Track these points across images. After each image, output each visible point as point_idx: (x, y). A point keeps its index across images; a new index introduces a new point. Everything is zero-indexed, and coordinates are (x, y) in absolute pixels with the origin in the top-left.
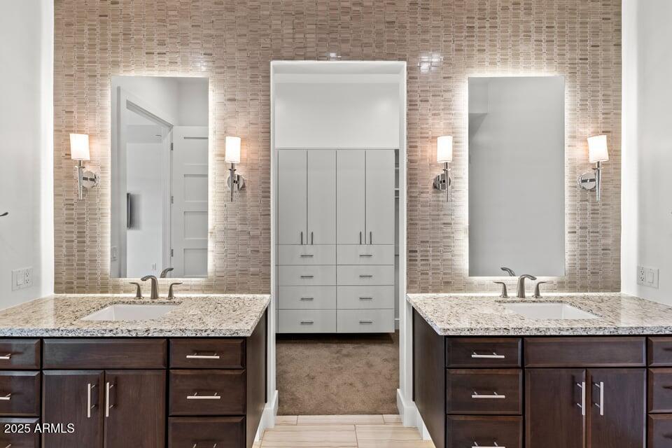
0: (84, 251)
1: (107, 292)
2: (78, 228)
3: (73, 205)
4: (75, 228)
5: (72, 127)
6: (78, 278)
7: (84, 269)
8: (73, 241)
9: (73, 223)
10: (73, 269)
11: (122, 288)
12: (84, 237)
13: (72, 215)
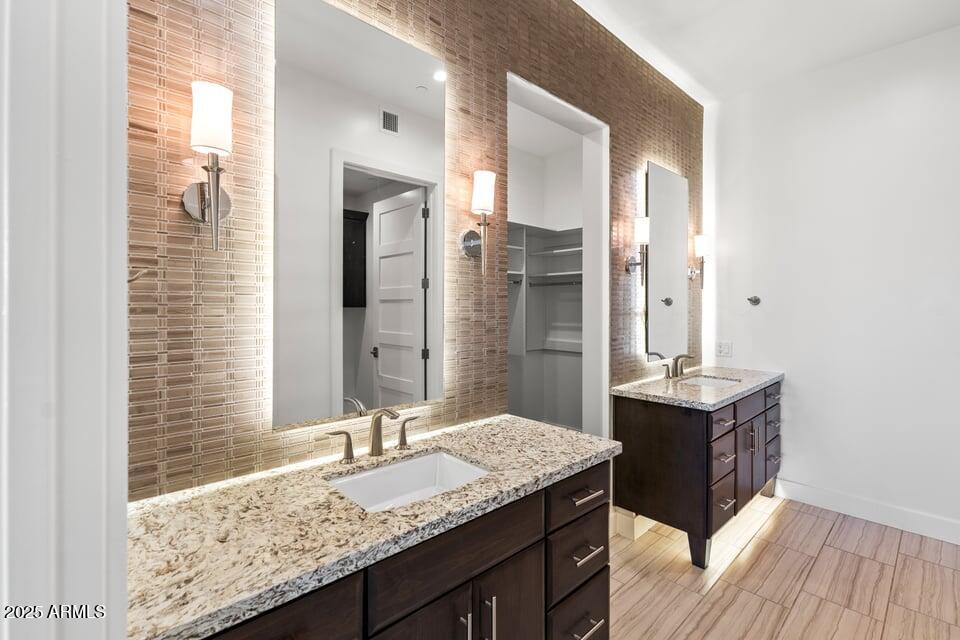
0: (190, 380)
1: (250, 470)
2: (171, 323)
3: (156, 262)
4: (159, 324)
5: (153, 56)
6: (170, 453)
7: (190, 426)
8: (155, 359)
9: (154, 311)
10: (154, 432)
11: (286, 453)
12: (190, 346)
13: (154, 288)
